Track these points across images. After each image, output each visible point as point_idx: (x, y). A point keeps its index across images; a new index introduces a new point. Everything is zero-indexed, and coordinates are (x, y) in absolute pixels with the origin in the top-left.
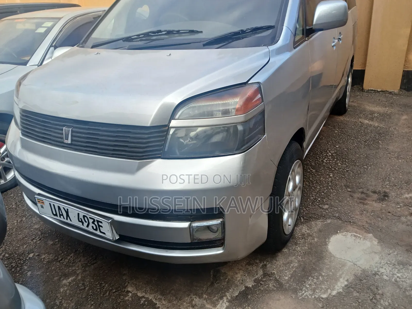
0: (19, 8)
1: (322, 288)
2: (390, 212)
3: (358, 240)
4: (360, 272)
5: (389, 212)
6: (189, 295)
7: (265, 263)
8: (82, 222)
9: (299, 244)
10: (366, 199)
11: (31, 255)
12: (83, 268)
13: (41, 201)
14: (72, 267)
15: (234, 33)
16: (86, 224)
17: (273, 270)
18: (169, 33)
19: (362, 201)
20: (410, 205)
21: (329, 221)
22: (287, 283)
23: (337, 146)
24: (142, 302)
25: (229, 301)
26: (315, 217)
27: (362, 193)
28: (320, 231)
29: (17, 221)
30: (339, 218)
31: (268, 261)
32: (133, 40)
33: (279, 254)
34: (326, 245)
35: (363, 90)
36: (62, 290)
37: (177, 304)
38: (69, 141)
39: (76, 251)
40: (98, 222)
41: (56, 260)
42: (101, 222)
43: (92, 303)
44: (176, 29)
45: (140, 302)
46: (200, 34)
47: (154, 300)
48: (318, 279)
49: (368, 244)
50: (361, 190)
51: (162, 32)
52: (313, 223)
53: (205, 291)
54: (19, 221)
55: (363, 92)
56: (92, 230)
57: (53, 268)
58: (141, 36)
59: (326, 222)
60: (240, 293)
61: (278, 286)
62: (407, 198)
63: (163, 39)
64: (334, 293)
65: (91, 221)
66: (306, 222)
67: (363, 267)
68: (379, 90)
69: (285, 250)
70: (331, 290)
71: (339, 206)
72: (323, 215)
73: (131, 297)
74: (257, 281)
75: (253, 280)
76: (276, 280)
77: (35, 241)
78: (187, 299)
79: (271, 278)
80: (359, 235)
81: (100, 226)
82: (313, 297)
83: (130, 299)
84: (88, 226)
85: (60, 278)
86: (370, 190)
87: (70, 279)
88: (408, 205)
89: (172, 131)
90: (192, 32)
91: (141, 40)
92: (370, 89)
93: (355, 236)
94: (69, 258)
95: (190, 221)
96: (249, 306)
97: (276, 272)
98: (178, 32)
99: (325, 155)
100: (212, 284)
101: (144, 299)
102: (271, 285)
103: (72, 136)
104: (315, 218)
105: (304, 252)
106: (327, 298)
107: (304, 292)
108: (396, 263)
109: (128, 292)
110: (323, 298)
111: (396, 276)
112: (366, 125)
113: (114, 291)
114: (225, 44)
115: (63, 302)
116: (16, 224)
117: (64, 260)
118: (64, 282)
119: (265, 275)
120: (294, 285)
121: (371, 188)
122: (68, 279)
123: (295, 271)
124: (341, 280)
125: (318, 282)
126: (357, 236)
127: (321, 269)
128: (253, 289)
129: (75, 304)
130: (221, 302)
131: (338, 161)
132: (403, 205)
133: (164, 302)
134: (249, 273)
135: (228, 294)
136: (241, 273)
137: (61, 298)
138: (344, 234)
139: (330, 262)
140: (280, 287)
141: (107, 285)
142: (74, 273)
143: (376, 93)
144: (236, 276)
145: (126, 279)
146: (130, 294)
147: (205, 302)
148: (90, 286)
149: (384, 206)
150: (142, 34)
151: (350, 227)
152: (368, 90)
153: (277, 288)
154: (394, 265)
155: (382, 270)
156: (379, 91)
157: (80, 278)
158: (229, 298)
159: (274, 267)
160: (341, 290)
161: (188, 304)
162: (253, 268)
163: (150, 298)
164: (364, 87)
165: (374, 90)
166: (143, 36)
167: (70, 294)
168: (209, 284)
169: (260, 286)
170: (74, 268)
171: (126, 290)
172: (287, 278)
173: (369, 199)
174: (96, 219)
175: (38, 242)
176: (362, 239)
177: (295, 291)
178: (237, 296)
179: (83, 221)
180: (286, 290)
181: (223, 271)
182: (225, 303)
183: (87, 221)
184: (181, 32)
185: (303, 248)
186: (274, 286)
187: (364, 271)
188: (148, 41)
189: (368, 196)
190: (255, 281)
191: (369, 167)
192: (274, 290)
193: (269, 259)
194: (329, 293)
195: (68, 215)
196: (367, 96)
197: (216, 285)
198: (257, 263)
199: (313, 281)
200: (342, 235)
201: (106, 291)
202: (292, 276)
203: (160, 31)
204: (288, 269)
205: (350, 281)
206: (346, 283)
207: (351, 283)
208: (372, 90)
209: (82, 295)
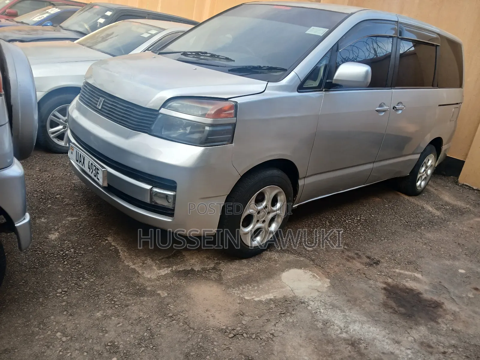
0: (148, 15)
1: (250, 293)
2: (366, 274)
3: (314, 279)
4: (291, 296)
5: (364, 274)
6: (147, 257)
7: (221, 262)
8: (89, 168)
9: (261, 262)
10: (354, 259)
11: (58, 196)
12: (87, 216)
13: (72, 148)
14: (80, 212)
15: (253, 66)
16: (91, 170)
17: (223, 269)
18: (212, 56)
19: (349, 259)
20: (391, 277)
21: (302, 259)
22: (227, 280)
23: (373, 216)
24: (111, 248)
25: (172, 271)
26: (293, 251)
27: (357, 254)
28: (288, 262)
29: (63, 174)
30: (313, 260)
31: (223, 262)
32: (189, 56)
33: (237, 261)
34: (283, 271)
35: (457, 183)
36: (64, 222)
37: (133, 258)
38: (100, 108)
39: (89, 205)
40: (98, 169)
41: (72, 205)
42: (99, 170)
43: (78, 236)
44: (217, 54)
45: (110, 248)
46: (233, 62)
47: (120, 251)
48: (254, 287)
49: (319, 284)
50: (356, 252)
51: (207, 54)
52: (286, 255)
53: (160, 259)
54: (64, 174)
55: (456, 185)
56: (93, 176)
57: (67, 208)
58: (193, 54)
59: (298, 259)
60: (184, 270)
61: (218, 279)
62: (394, 272)
63: (208, 60)
64: (257, 299)
65: (94, 168)
66: (281, 252)
67: (297, 294)
68: (474, 188)
69: (245, 261)
70: (256, 297)
71: (323, 253)
72: (301, 253)
73: (106, 243)
74: (204, 270)
75: (201, 267)
76: (220, 275)
77: (66, 189)
78: (143, 258)
79: (217, 272)
80: (317, 276)
81: (98, 173)
82: (238, 295)
83: (105, 244)
84: (92, 173)
85: (68, 215)
86: (366, 255)
87: (73, 219)
88: (390, 276)
89: (160, 116)
90: (227, 59)
91: (193, 57)
92: (465, 183)
93: (314, 276)
94: (82, 207)
95: (152, 186)
96: (184, 280)
97: (224, 270)
98: (218, 56)
99: (353, 217)
100: (169, 258)
101: (114, 247)
102: (213, 276)
103: (103, 104)
104: (291, 252)
105: (260, 268)
106: (248, 300)
107: (234, 290)
108: (329, 304)
109: (107, 240)
110: (244, 299)
111: (319, 310)
112: (425, 211)
113: (97, 236)
114: (246, 74)
115: (60, 229)
116: (61, 175)
117: (78, 207)
118: (69, 218)
119: (214, 268)
120: (231, 284)
121: (369, 254)
122: (73, 218)
123: (240, 276)
124: (271, 295)
125: (251, 289)
126: (316, 276)
127: (262, 283)
128: (196, 272)
129: (67, 233)
130: (166, 269)
131: (360, 226)
132: (384, 275)
133: (126, 254)
134: (202, 262)
135: (174, 267)
136: (197, 260)
137: (60, 226)
138: (306, 271)
139: (274, 282)
140: (219, 280)
141: (95, 231)
142: (79, 216)
143: (470, 190)
144: (191, 260)
145: (110, 233)
146: (107, 241)
147: (154, 264)
148: (83, 227)
149: (366, 268)
150: (194, 52)
151: (316, 269)
152: (463, 184)
153: (216, 280)
154: (326, 304)
155: (311, 303)
156: (475, 190)
157: (81, 220)
158: (173, 269)
159: (226, 267)
160: (264, 300)
161: (141, 261)
162: (208, 261)
163: (119, 248)
164: (459, 180)
165: (469, 187)
166: (195, 54)
167: (67, 226)
168: (167, 256)
169: (204, 273)
170: (80, 214)
171: (106, 238)
172: (229, 277)
173: (358, 259)
174: (97, 167)
175: (68, 191)
176: (317, 279)
177: (228, 287)
178: (180, 271)
179: (91, 168)
180: (222, 284)
181: (184, 254)
182: (168, 271)
183: (92, 168)
184: (220, 57)
185: (261, 266)
186: (215, 278)
187: (295, 297)
188: (198, 59)
189: (359, 257)
190: (202, 269)
191: (386, 240)
192: (213, 280)
193: (226, 261)
194: (253, 298)
195: (84, 163)
196: (458, 189)
197: (171, 259)
198: (214, 259)
199: (248, 286)
200: (303, 271)
201: (92, 234)
202: (235, 278)
203: (206, 53)
204: (235, 273)
205: (277, 298)
206: (272, 297)
207: (276, 299)
208: (467, 186)
209: (74, 230)
